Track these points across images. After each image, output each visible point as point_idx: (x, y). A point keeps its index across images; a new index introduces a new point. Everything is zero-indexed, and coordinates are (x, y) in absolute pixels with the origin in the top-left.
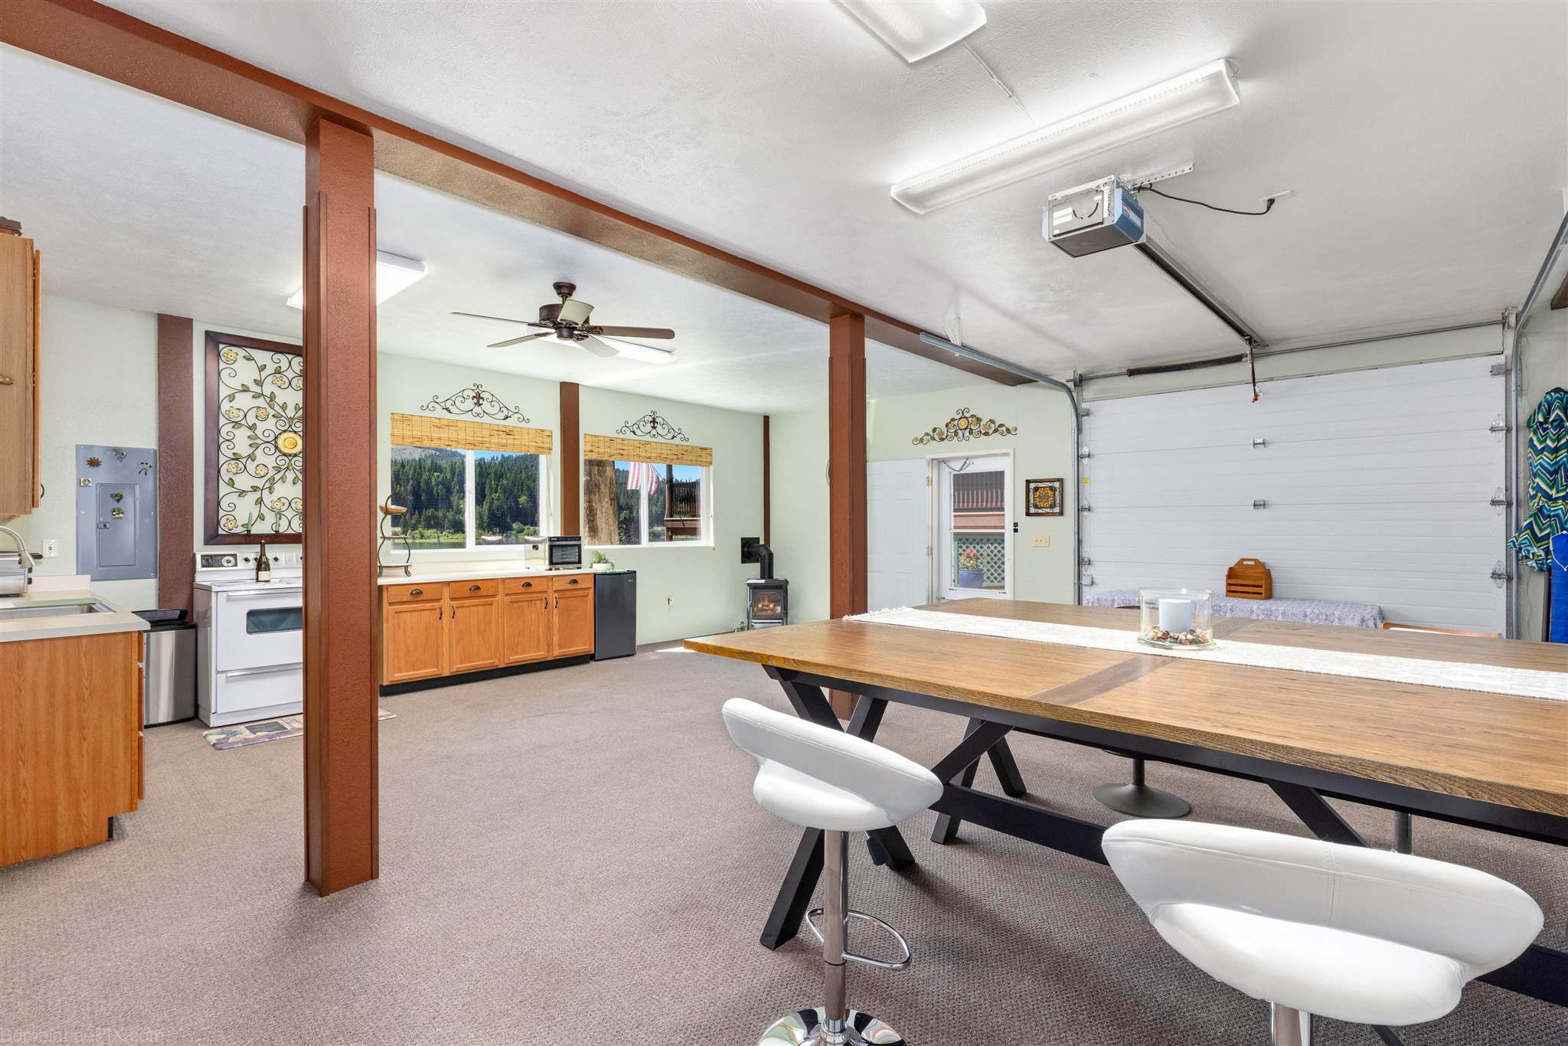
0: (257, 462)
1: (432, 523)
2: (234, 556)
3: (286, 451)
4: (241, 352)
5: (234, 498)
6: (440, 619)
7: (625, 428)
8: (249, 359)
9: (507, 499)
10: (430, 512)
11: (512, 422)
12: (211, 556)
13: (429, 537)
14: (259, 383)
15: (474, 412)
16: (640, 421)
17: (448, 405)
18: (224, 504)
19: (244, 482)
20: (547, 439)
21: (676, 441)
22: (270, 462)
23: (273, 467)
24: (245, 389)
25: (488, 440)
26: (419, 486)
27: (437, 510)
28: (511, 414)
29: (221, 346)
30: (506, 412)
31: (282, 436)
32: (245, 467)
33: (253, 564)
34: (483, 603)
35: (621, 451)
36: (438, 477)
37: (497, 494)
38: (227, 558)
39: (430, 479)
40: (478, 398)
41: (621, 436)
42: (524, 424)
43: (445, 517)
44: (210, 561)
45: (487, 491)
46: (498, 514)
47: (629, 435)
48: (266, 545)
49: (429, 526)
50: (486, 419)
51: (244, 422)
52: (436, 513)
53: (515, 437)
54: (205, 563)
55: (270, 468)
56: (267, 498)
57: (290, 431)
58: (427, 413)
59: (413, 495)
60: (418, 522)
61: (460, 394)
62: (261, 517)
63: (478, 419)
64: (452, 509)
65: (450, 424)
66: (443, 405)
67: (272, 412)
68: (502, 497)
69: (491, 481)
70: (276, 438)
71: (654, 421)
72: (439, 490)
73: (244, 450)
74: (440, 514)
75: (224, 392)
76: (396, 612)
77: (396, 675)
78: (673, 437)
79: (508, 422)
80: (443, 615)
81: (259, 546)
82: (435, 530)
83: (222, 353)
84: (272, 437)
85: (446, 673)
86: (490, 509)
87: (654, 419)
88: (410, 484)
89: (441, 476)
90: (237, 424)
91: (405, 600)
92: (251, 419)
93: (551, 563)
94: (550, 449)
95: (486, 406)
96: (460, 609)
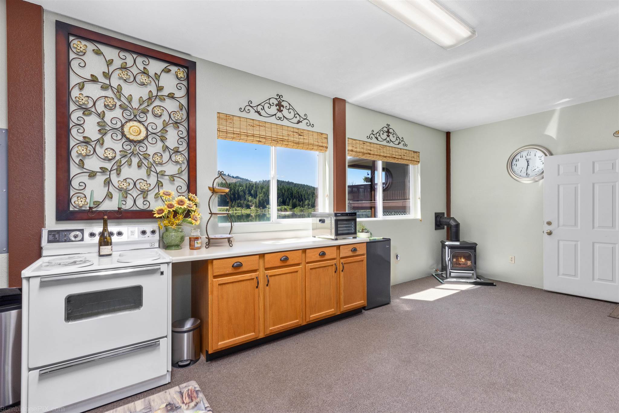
0: (105, 147)
1: (239, 205)
2: (82, 231)
3: (132, 137)
4: (91, 46)
5: (84, 178)
6: (257, 287)
7: (372, 135)
8: (98, 53)
9: (265, 196)
10: (239, 201)
11: (303, 126)
12: (58, 232)
13: (238, 210)
14: (107, 75)
15: (277, 116)
16: (380, 131)
17: (259, 108)
18: (75, 183)
19: (93, 164)
20: (325, 140)
21: (401, 146)
22: (118, 147)
23: (120, 151)
24: (94, 80)
25: (286, 138)
26: (235, 192)
27: (241, 200)
28: (302, 119)
29: (71, 38)
30: (298, 118)
31: (128, 124)
32: (95, 150)
33: (97, 239)
34: (292, 271)
35: (369, 152)
36: (241, 188)
37: (261, 195)
38: (73, 234)
39: (238, 189)
40: (280, 106)
41: (369, 140)
42: (310, 128)
43: (244, 203)
44: (57, 236)
45: (258, 194)
46: (262, 202)
47: (374, 140)
48: (108, 221)
49: (238, 206)
50: (285, 122)
51: (93, 109)
52: (241, 202)
53: (304, 137)
54: (51, 238)
55: (118, 153)
56: (114, 178)
57: (135, 121)
58: (244, 115)
59: (233, 195)
60: (235, 205)
61: (268, 101)
62: (109, 196)
63: (279, 122)
64: (246, 200)
65: (261, 124)
66: (255, 108)
67: (119, 103)
68: (263, 196)
69: (259, 190)
70: (123, 126)
71: (388, 132)
72: (241, 193)
73: (94, 135)
74: (242, 202)
75: (74, 80)
76: (219, 285)
77: (219, 343)
78: (399, 143)
79: (300, 126)
80: (260, 283)
81: (102, 221)
82: (240, 208)
83: (72, 44)
84: (119, 125)
85: (261, 335)
86: (259, 200)
87: (388, 130)
88: (232, 191)
89: (242, 188)
90: (87, 111)
91: (227, 272)
92: (100, 107)
93: (337, 234)
94: (327, 147)
95: (285, 112)
96: (273, 278)
